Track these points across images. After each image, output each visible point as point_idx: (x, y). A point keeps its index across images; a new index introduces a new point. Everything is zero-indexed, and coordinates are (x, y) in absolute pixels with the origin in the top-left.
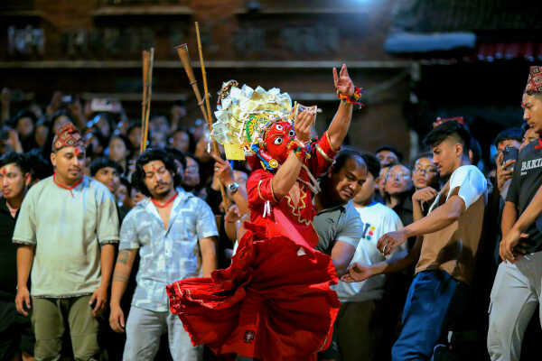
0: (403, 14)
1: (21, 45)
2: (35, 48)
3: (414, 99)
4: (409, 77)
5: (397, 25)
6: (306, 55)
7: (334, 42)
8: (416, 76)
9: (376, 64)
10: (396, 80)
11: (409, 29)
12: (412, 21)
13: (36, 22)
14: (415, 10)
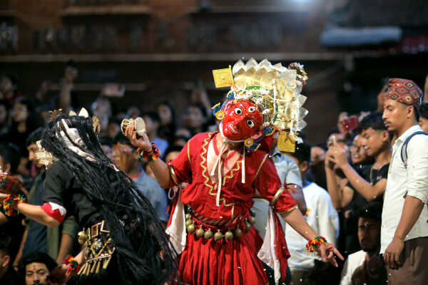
2: (10, 43)
3: (348, 87)
11: (341, 26)
13: (10, 21)
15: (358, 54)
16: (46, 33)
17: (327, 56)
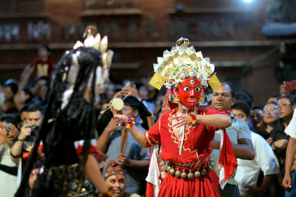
0: (273, 11)
1: (36, 34)
2: (44, 36)
3: (281, 65)
4: (278, 51)
5: (269, 19)
6: (213, 38)
7: (231, 30)
8: (283, 50)
9: (257, 43)
10: (270, 53)
11: (277, 21)
12: (279, 16)
13: (45, 20)
14: (281, 9)
15: (289, 42)
16: (69, 27)
17: (267, 43)
